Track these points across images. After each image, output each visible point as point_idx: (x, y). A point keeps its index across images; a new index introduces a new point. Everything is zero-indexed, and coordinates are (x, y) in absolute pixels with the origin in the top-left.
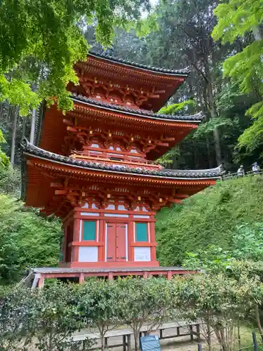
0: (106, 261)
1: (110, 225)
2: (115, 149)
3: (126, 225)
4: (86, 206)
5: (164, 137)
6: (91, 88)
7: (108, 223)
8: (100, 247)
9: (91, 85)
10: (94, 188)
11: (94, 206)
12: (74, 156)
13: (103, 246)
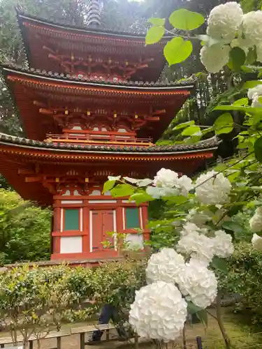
0: (91, 251)
1: (95, 212)
2: (100, 130)
3: (114, 212)
4: (68, 193)
5: (154, 111)
6: (70, 66)
7: (92, 210)
8: (85, 236)
9: (70, 63)
10: (72, 173)
11: (76, 193)
12: (49, 140)
13: (87, 236)
